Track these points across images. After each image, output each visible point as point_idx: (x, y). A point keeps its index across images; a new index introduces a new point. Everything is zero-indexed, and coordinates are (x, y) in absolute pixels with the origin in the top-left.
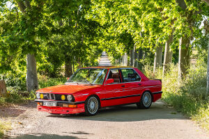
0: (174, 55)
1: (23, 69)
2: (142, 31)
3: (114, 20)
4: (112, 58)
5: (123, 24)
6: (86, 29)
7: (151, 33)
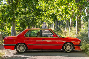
0: (74, 24)
1: (9, 29)
2: (61, 13)
3: (48, 8)
4: (48, 24)
5: (52, 10)
6: (36, 12)
7: (64, 14)
